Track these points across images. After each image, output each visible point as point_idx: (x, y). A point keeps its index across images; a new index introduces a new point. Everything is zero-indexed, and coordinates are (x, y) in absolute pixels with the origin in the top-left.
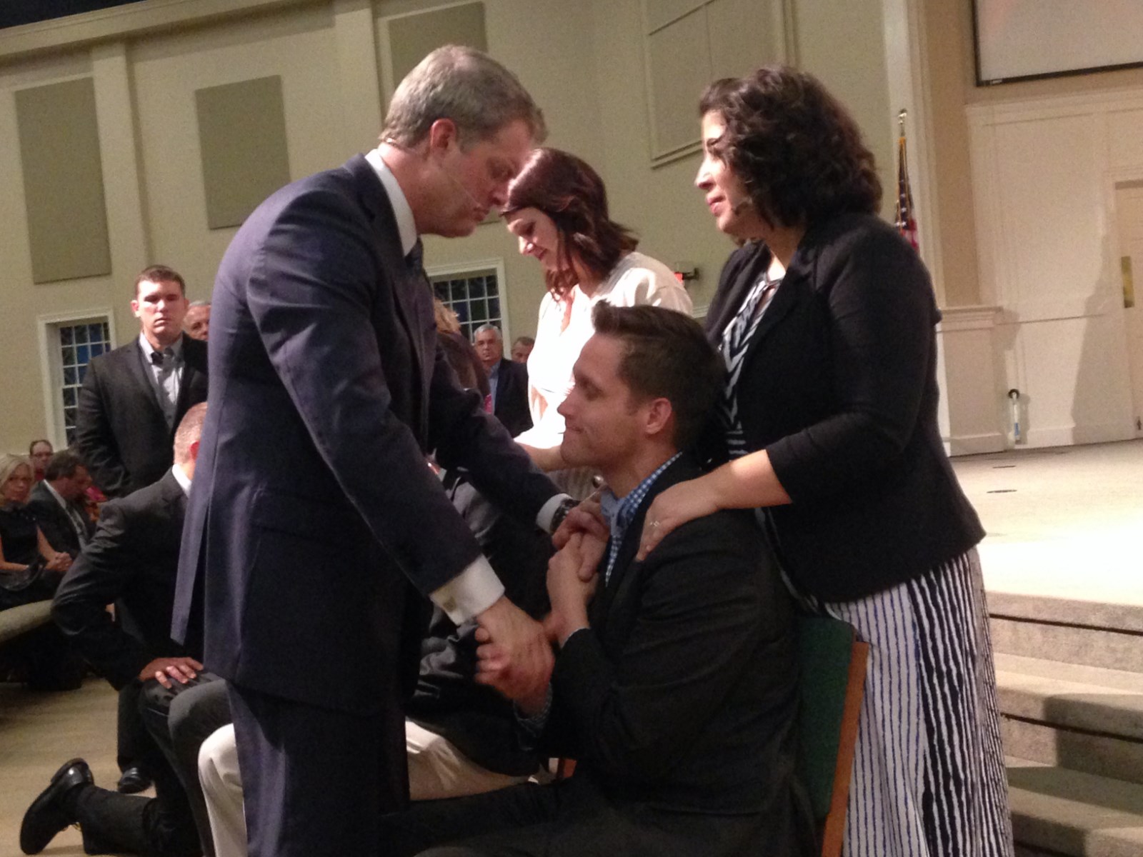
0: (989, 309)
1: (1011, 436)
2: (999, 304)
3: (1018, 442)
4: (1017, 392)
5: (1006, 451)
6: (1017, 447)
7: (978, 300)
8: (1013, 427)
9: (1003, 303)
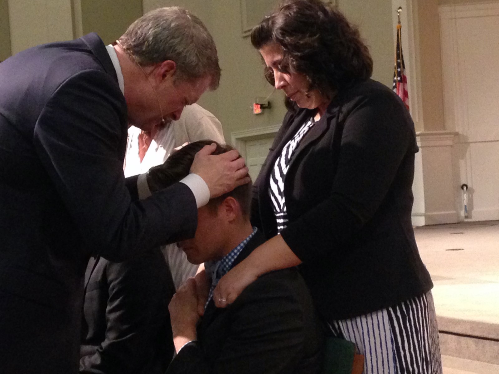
0: (450, 134)
1: (463, 213)
2: (457, 130)
3: (466, 217)
4: (466, 186)
5: (458, 223)
6: (466, 220)
7: (444, 128)
8: (463, 207)
9: (459, 130)
